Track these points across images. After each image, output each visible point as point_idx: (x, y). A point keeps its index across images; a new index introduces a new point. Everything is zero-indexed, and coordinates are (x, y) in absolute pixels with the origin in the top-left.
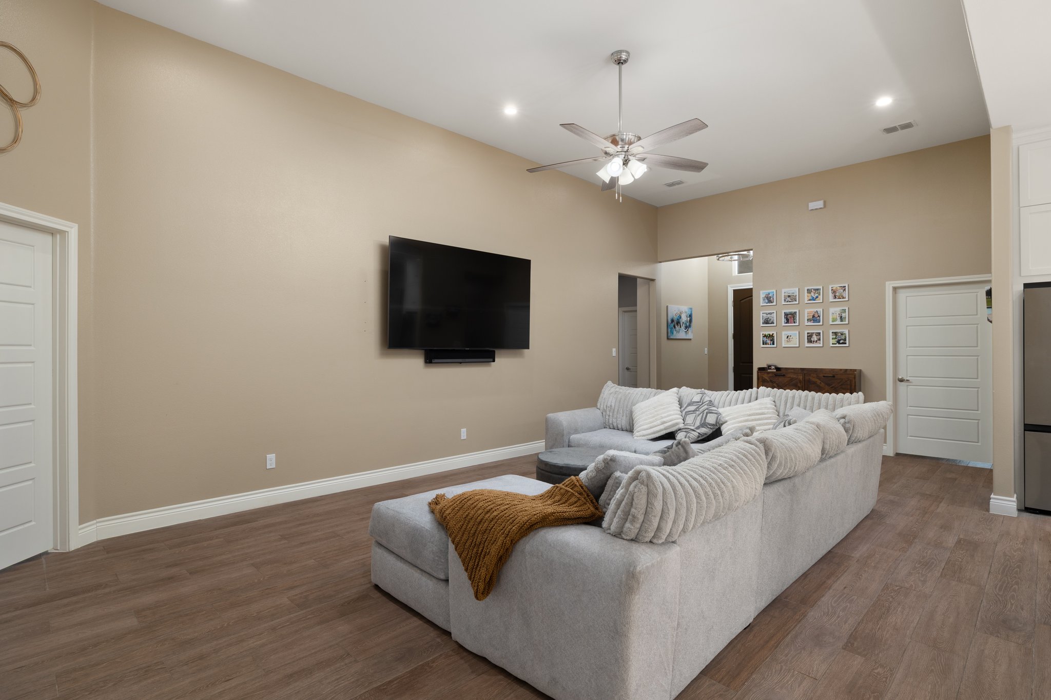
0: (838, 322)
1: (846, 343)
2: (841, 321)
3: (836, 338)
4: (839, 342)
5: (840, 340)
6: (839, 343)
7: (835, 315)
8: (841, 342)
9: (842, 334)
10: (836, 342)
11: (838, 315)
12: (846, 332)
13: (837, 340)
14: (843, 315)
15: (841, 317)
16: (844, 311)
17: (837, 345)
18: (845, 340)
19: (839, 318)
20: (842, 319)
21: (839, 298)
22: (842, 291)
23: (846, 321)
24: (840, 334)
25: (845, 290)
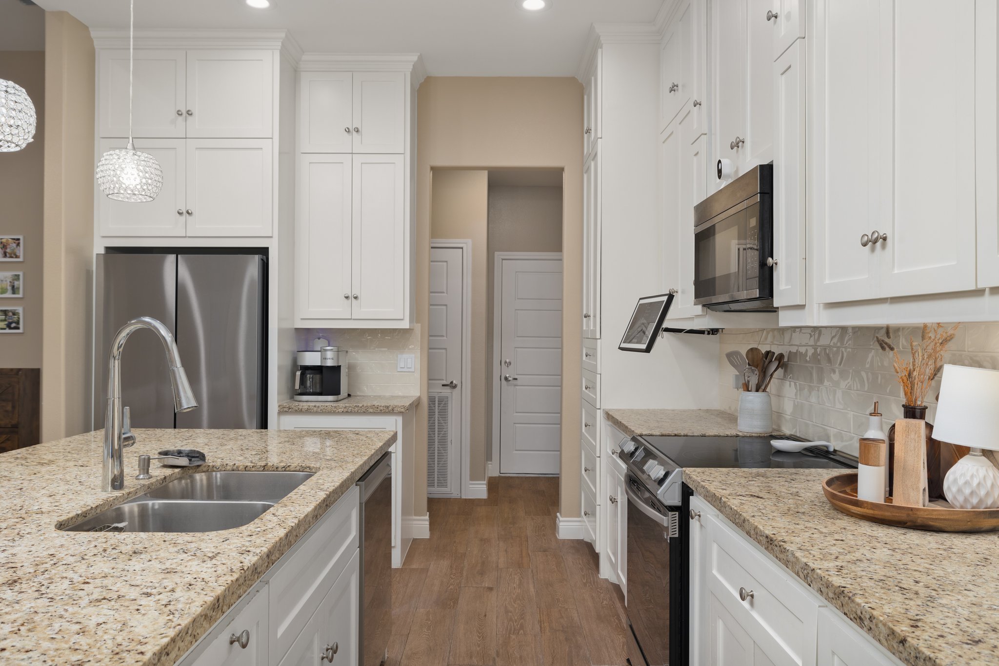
0: (9, 295)
1: (18, 328)
2: (14, 293)
3: (5, 320)
4: (9, 326)
5: (10, 323)
6: (10, 328)
7: (5, 282)
8: (13, 325)
9: (14, 314)
10: (5, 327)
11: (9, 284)
12: (20, 310)
13: (6, 323)
14: (16, 283)
15: (13, 287)
16: (17, 277)
17: (8, 331)
18: (18, 323)
19: (9, 288)
20: (14, 290)
21: (11, 257)
22: (14, 245)
23: (19, 294)
24: (11, 314)
25: (18, 244)
